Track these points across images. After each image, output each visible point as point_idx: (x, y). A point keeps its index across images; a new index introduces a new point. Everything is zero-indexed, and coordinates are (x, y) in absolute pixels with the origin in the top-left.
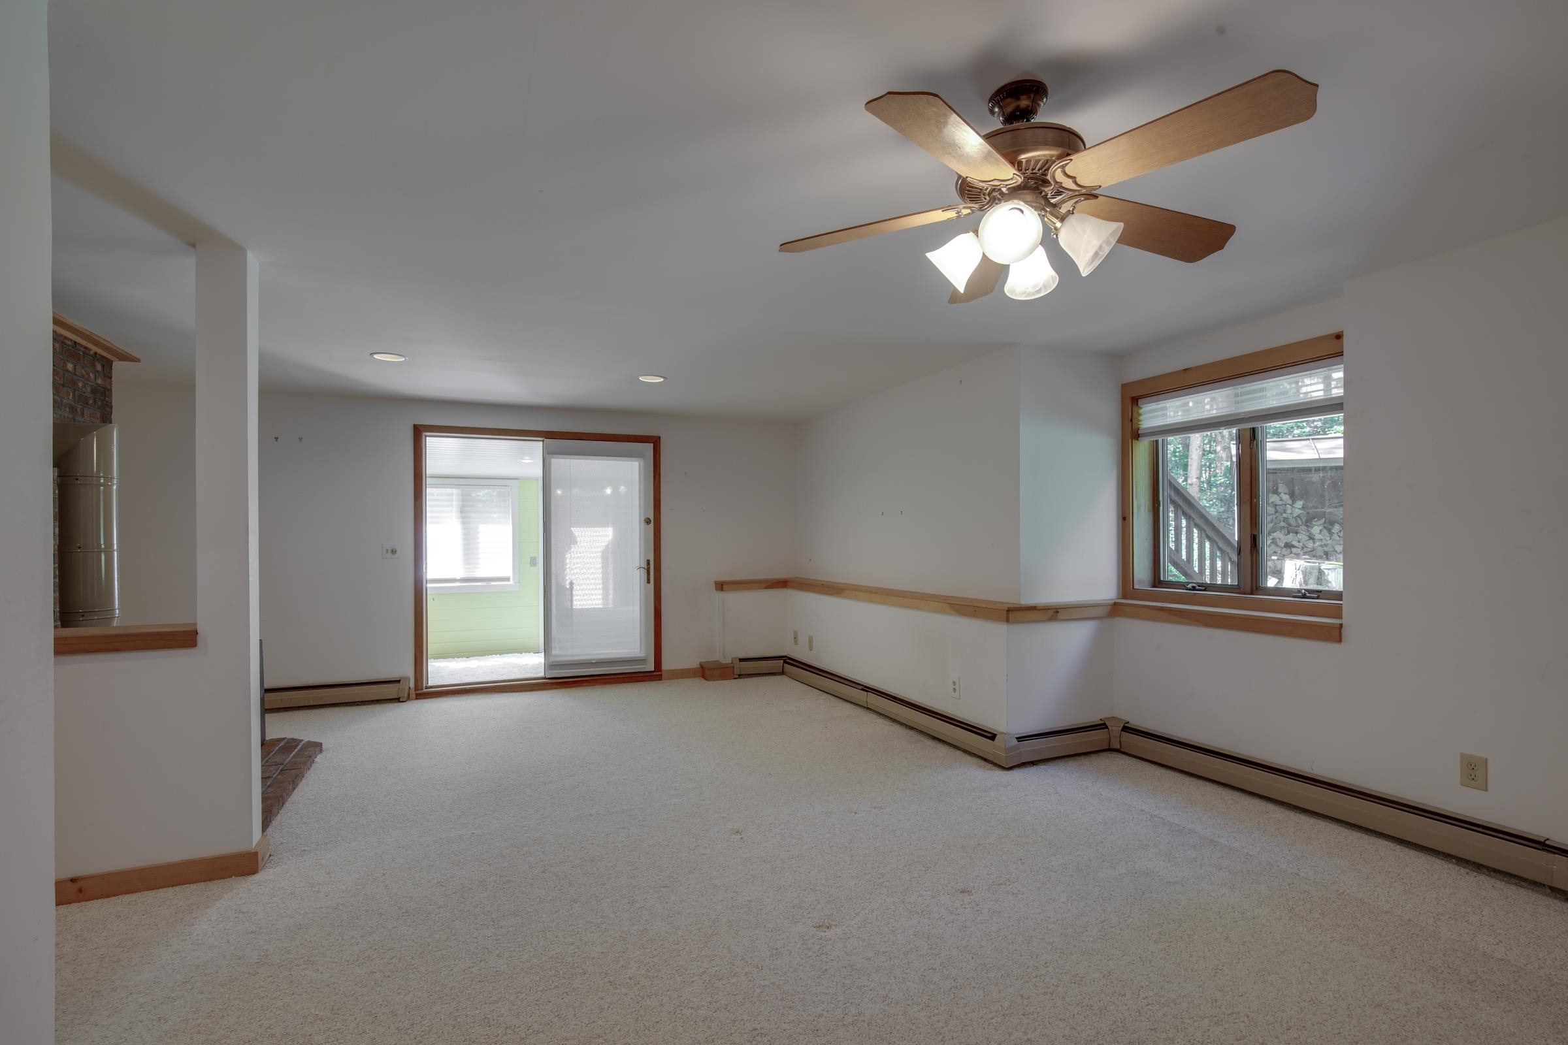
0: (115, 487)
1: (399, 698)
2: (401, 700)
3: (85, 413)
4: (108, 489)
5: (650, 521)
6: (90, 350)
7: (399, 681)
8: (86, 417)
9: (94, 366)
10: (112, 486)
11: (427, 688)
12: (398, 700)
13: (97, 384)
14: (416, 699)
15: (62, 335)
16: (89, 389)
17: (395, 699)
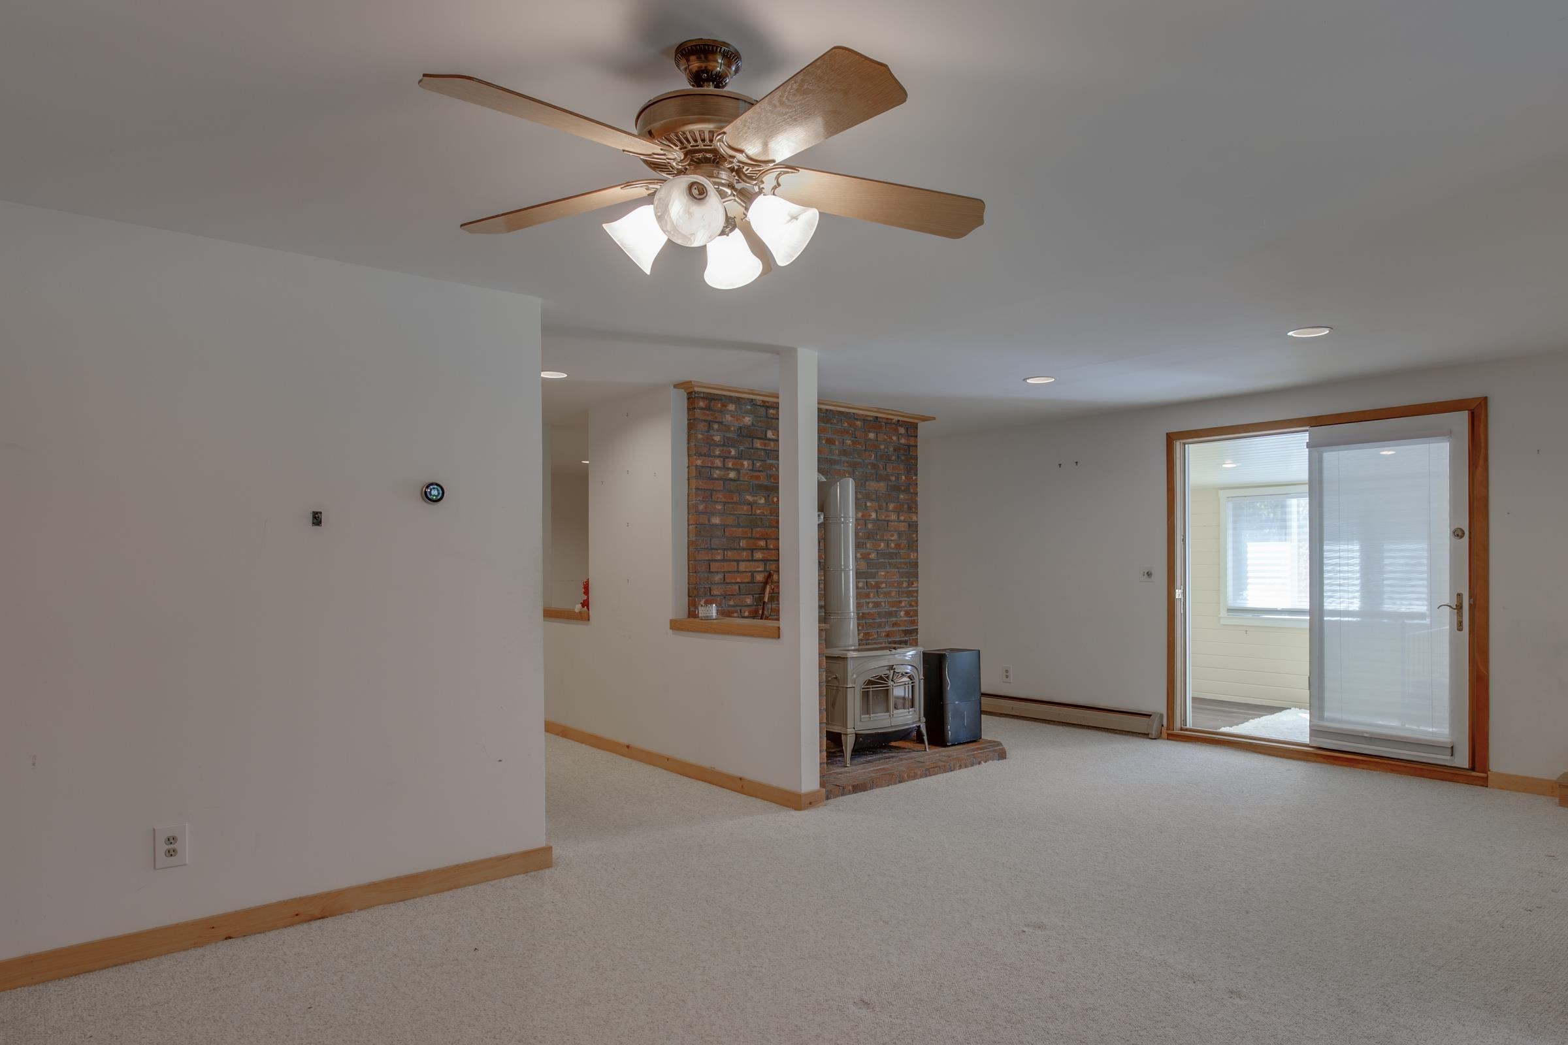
0: (851, 525)
1: (1148, 734)
2: (1150, 736)
3: (887, 467)
4: (846, 524)
5: (1464, 534)
6: (892, 419)
7: (1150, 715)
8: (888, 470)
9: (896, 430)
10: (848, 524)
11: (1182, 729)
12: (1146, 735)
13: (901, 444)
14: (1168, 739)
15: (862, 415)
16: (892, 449)
17: (1145, 734)
